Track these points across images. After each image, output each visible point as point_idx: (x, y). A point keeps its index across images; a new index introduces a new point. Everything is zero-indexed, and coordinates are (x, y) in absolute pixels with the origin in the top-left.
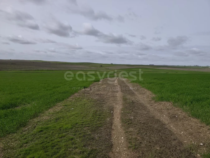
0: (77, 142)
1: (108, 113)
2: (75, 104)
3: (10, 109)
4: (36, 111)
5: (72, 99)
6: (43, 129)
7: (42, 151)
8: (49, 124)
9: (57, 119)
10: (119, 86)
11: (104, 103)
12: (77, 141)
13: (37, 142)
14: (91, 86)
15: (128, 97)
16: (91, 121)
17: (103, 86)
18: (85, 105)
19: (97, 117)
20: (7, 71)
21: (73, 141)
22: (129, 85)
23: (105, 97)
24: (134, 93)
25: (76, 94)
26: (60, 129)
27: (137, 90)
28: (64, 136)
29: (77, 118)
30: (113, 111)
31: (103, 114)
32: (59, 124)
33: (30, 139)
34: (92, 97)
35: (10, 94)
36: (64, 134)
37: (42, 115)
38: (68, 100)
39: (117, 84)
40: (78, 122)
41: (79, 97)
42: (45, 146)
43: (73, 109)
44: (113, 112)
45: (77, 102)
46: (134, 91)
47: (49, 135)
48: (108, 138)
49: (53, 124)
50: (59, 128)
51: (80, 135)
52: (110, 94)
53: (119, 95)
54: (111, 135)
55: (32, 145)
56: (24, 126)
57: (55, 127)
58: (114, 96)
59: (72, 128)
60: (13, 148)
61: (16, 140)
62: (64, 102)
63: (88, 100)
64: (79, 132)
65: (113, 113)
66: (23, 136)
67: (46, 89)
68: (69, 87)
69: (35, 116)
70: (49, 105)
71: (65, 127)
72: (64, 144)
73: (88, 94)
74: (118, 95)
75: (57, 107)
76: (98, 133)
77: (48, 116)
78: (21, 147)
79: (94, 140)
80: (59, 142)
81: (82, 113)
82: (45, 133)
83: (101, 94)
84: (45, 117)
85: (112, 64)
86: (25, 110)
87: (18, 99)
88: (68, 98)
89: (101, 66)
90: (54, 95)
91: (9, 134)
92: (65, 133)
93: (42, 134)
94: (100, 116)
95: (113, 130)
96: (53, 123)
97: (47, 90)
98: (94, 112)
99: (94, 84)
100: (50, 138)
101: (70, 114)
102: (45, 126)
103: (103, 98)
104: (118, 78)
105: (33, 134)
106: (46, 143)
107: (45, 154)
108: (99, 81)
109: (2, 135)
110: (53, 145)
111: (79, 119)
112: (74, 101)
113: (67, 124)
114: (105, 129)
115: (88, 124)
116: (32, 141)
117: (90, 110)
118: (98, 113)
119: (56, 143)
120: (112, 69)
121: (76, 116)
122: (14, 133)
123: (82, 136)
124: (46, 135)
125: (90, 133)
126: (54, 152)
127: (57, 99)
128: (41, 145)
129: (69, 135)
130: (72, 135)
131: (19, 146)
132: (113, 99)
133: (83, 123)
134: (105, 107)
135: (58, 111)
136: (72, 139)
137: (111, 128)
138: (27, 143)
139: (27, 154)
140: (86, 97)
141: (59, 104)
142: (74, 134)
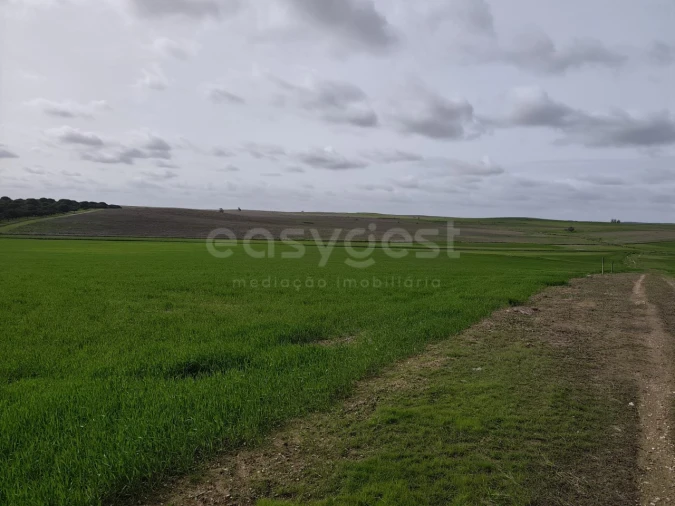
0: (505, 482)
1: (615, 404)
2: (485, 355)
3: (311, 345)
4: (372, 359)
5: (475, 337)
6: (396, 417)
7: (401, 481)
8: (412, 404)
9: (434, 395)
10: (652, 309)
11: (595, 368)
12: (506, 479)
13: (384, 450)
14: (534, 298)
16: (548, 422)
17: (581, 304)
18: (519, 363)
19: (573, 411)
21: (493, 476)
23: (597, 345)
25: (485, 323)
26: (447, 426)
28: (462, 454)
29: (498, 402)
30: (635, 400)
31: (596, 408)
32: (442, 411)
33: (366, 436)
34: (542, 339)
35: (305, 303)
36: (462, 446)
37: (391, 373)
39: (640, 299)
40: (501, 416)
41: (497, 332)
42: (410, 468)
43: (479, 369)
44: (636, 404)
45: (493, 350)
47: (416, 438)
48: (622, 497)
49: (423, 407)
50: (445, 424)
51: (514, 463)
52: (613, 334)
53: (657, 342)
54: (635, 489)
55: (374, 457)
56: (347, 397)
57: (431, 417)
58: (633, 347)
59: (484, 433)
60: (324, 453)
61: (332, 433)
62: (448, 342)
63: (528, 347)
64: (511, 452)
65: (634, 409)
66: (348, 426)
67: (391, 298)
68: (461, 297)
69: (371, 373)
70: (408, 347)
71: (462, 423)
72: (464, 478)
73: (528, 326)
74: (650, 345)
75: (429, 357)
76: (581, 471)
77: (409, 381)
78: (344, 454)
79: (568, 490)
80: (448, 467)
81: (513, 388)
82: (405, 431)
83: (577, 333)
84: (399, 381)
85: (615, 223)
86: (345, 351)
87: (323, 318)
88: (460, 332)
89: (571, 230)
90: (417, 317)
91: (312, 410)
92: (464, 445)
93: (397, 432)
94: (581, 409)
95: (643, 472)
96: (423, 403)
97: (396, 300)
98: (559, 394)
99: (544, 294)
100: (418, 447)
101: (472, 385)
102: (400, 409)
103: (588, 348)
104: (643, 276)
105: (372, 426)
106: (409, 460)
107: (411, 493)
108: (562, 284)
109: (298, 410)
110: (431, 472)
111: (504, 408)
112: (480, 343)
113: (467, 415)
114: (608, 462)
115: (539, 431)
116: (370, 443)
117: (542, 382)
118: (573, 398)
119: (439, 470)
120: (616, 242)
121: (495, 394)
122: (323, 411)
123: (523, 470)
124: (407, 437)
125: (552, 464)
126: (437, 496)
127: (427, 332)
128: (399, 463)
129: (478, 455)
130: (488, 454)
131: (340, 451)
132: (631, 357)
133: (520, 422)
134: (598, 382)
135: (434, 369)
136: (489, 470)
137: (635, 466)
138: (358, 447)
139: (361, 480)
140: (524, 337)
141: (436, 346)
142: (493, 453)
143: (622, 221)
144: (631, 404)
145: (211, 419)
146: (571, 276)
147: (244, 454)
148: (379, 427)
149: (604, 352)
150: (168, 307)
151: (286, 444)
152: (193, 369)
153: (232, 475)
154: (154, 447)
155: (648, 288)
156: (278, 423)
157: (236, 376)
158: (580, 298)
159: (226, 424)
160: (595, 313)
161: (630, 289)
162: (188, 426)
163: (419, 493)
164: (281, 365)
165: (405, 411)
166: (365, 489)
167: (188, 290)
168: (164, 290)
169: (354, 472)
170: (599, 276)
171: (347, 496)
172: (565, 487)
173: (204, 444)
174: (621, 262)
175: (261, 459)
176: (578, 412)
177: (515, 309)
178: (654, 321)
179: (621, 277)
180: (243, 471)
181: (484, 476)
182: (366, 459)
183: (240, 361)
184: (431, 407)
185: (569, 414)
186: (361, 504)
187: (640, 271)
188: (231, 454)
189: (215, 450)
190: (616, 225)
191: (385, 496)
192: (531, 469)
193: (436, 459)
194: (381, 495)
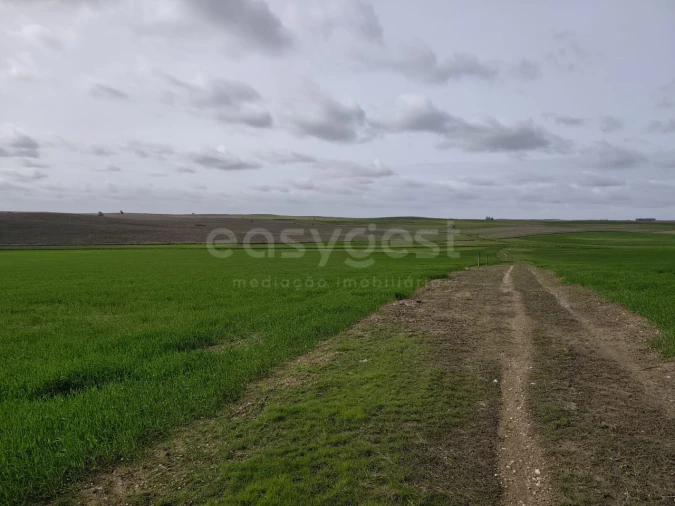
0: (383, 463)
1: (482, 382)
2: (372, 347)
3: (199, 351)
4: (263, 360)
5: (363, 330)
6: (284, 414)
7: (285, 476)
8: (300, 400)
9: (323, 389)
10: (517, 296)
12: (384, 460)
13: (270, 448)
14: (418, 291)
15: (554, 333)
16: (423, 404)
17: (459, 295)
18: (402, 352)
19: (446, 392)
20: (184, 246)
21: (372, 459)
22: (553, 291)
23: (470, 330)
24: (577, 321)
25: (374, 317)
26: (332, 418)
27: (589, 310)
28: (345, 443)
29: (380, 391)
30: (499, 377)
31: (465, 387)
32: (329, 404)
33: (252, 437)
34: (423, 329)
35: (195, 309)
36: (345, 435)
37: (281, 372)
38: (351, 331)
39: (508, 287)
40: (383, 403)
41: (383, 325)
42: (294, 462)
43: (366, 360)
44: (499, 381)
45: (379, 342)
46: (576, 315)
47: (302, 432)
48: (483, 464)
49: (311, 401)
50: (330, 416)
51: (392, 444)
52: (485, 319)
53: (519, 324)
54: (495, 455)
55: (259, 456)
56: (235, 400)
57: (318, 411)
58: (499, 330)
59: (367, 420)
60: (209, 459)
61: (217, 437)
62: (338, 338)
63: (411, 336)
64: (390, 435)
65: (498, 385)
66: (234, 428)
67: (285, 299)
68: (352, 294)
69: (262, 374)
70: (298, 345)
71: (347, 413)
72: (345, 464)
73: (412, 317)
74: (514, 328)
75: (319, 353)
76: (449, 445)
77: (297, 378)
78: (230, 457)
79: (437, 464)
80: (331, 456)
81: (394, 376)
82: (292, 426)
83: (454, 321)
84: (288, 380)
85: (489, 220)
86: (235, 354)
87: (215, 323)
88: (349, 326)
90: (309, 315)
91: (199, 417)
92: (347, 433)
93: (284, 429)
94: (453, 389)
95: (502, 440)
96: (311, 399)
97: (290, 301)
98: (435, 378)
99: (428, 287)
100: (304, 441)
101: (358, 376)
102: (289, 406)
103: (462, 333)
104: (512, 267)
105: (259, 426)
106: (294, 454)
107: (295, 485)
108: (444, 277)
109: (182, 419)
110: (315, 463)
111: (386, 395)
112: (367, 336)
113: (352, 406)
114: (473, 434)
115: (415, 413)
116: (256, 443)
117: (421, 368)
118: (447, 381)
119: (322, 460)
120: (489, 237)
121: (379, 383)
122: (210, 417)
123: (399, 449)
124: (293, 433)
125: (424, 441)
126: (319, 485)
127: (318, 329)
128: (283, 459)
129: (359, 441)
130: (369, 440)
131: (225, 454)
132: (498, 339)
133: (399, 406)
134: (469, 364)
135: (322, 364)
136: (369, 453)
137: (495, 435)
138: (244, 448)
139: (245, 479)
140: (407, 327)
141: (326, 343)
142: (373, 437)
143: (495, 218)
144: (495, 381)
145: (82, 437)
146: (451, 270)
147: (121, 470)
148: (266, 426)
149: (476, 336)
150: (36, 321)
151: (168, 455)
152: (64, 387)
153: (107, 493)
154: (13, 474)
155: (515, 277)
156: (161, 434)
157: (113, 389)
158: (458, 289)
159: (101, 441)
160: (471, 302)
161: (501, 279)
162: (55, 447)
163: (301, 485)
164: (165, 374)
165: (292, 408)
166: (249, 488)
167: (60, 302)
168: (31, 303)
169: (237, 473)
170: (475, 268)
171: (230, 497)
172: (435, 461)
173: (74, 465)
174: (495, 255)
175: (140, 473)
176: (450, 392)
177: (401, 302)
178: (518, 307)
179: (494, 269)
180: (120, 488)
181: (364, 460)
182: (252, 459)
183: (120, 374)
184: (317, 401)
185: (442, 394)
186: (243, 503)
187: (510, 262)
188: (107, 472)
189: (87, 469)
190: (489, 222)
191: (268, 492)
192: (406, 449)
193: (320, 450)
194: (264, 492)
